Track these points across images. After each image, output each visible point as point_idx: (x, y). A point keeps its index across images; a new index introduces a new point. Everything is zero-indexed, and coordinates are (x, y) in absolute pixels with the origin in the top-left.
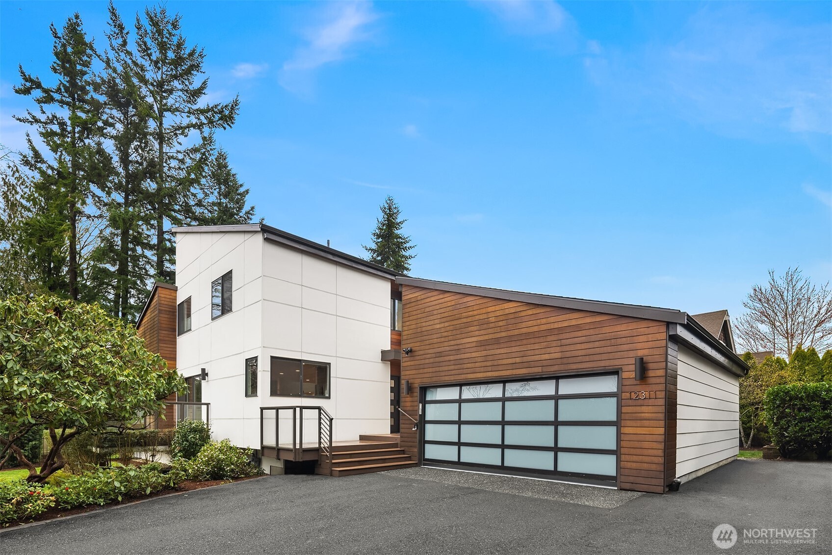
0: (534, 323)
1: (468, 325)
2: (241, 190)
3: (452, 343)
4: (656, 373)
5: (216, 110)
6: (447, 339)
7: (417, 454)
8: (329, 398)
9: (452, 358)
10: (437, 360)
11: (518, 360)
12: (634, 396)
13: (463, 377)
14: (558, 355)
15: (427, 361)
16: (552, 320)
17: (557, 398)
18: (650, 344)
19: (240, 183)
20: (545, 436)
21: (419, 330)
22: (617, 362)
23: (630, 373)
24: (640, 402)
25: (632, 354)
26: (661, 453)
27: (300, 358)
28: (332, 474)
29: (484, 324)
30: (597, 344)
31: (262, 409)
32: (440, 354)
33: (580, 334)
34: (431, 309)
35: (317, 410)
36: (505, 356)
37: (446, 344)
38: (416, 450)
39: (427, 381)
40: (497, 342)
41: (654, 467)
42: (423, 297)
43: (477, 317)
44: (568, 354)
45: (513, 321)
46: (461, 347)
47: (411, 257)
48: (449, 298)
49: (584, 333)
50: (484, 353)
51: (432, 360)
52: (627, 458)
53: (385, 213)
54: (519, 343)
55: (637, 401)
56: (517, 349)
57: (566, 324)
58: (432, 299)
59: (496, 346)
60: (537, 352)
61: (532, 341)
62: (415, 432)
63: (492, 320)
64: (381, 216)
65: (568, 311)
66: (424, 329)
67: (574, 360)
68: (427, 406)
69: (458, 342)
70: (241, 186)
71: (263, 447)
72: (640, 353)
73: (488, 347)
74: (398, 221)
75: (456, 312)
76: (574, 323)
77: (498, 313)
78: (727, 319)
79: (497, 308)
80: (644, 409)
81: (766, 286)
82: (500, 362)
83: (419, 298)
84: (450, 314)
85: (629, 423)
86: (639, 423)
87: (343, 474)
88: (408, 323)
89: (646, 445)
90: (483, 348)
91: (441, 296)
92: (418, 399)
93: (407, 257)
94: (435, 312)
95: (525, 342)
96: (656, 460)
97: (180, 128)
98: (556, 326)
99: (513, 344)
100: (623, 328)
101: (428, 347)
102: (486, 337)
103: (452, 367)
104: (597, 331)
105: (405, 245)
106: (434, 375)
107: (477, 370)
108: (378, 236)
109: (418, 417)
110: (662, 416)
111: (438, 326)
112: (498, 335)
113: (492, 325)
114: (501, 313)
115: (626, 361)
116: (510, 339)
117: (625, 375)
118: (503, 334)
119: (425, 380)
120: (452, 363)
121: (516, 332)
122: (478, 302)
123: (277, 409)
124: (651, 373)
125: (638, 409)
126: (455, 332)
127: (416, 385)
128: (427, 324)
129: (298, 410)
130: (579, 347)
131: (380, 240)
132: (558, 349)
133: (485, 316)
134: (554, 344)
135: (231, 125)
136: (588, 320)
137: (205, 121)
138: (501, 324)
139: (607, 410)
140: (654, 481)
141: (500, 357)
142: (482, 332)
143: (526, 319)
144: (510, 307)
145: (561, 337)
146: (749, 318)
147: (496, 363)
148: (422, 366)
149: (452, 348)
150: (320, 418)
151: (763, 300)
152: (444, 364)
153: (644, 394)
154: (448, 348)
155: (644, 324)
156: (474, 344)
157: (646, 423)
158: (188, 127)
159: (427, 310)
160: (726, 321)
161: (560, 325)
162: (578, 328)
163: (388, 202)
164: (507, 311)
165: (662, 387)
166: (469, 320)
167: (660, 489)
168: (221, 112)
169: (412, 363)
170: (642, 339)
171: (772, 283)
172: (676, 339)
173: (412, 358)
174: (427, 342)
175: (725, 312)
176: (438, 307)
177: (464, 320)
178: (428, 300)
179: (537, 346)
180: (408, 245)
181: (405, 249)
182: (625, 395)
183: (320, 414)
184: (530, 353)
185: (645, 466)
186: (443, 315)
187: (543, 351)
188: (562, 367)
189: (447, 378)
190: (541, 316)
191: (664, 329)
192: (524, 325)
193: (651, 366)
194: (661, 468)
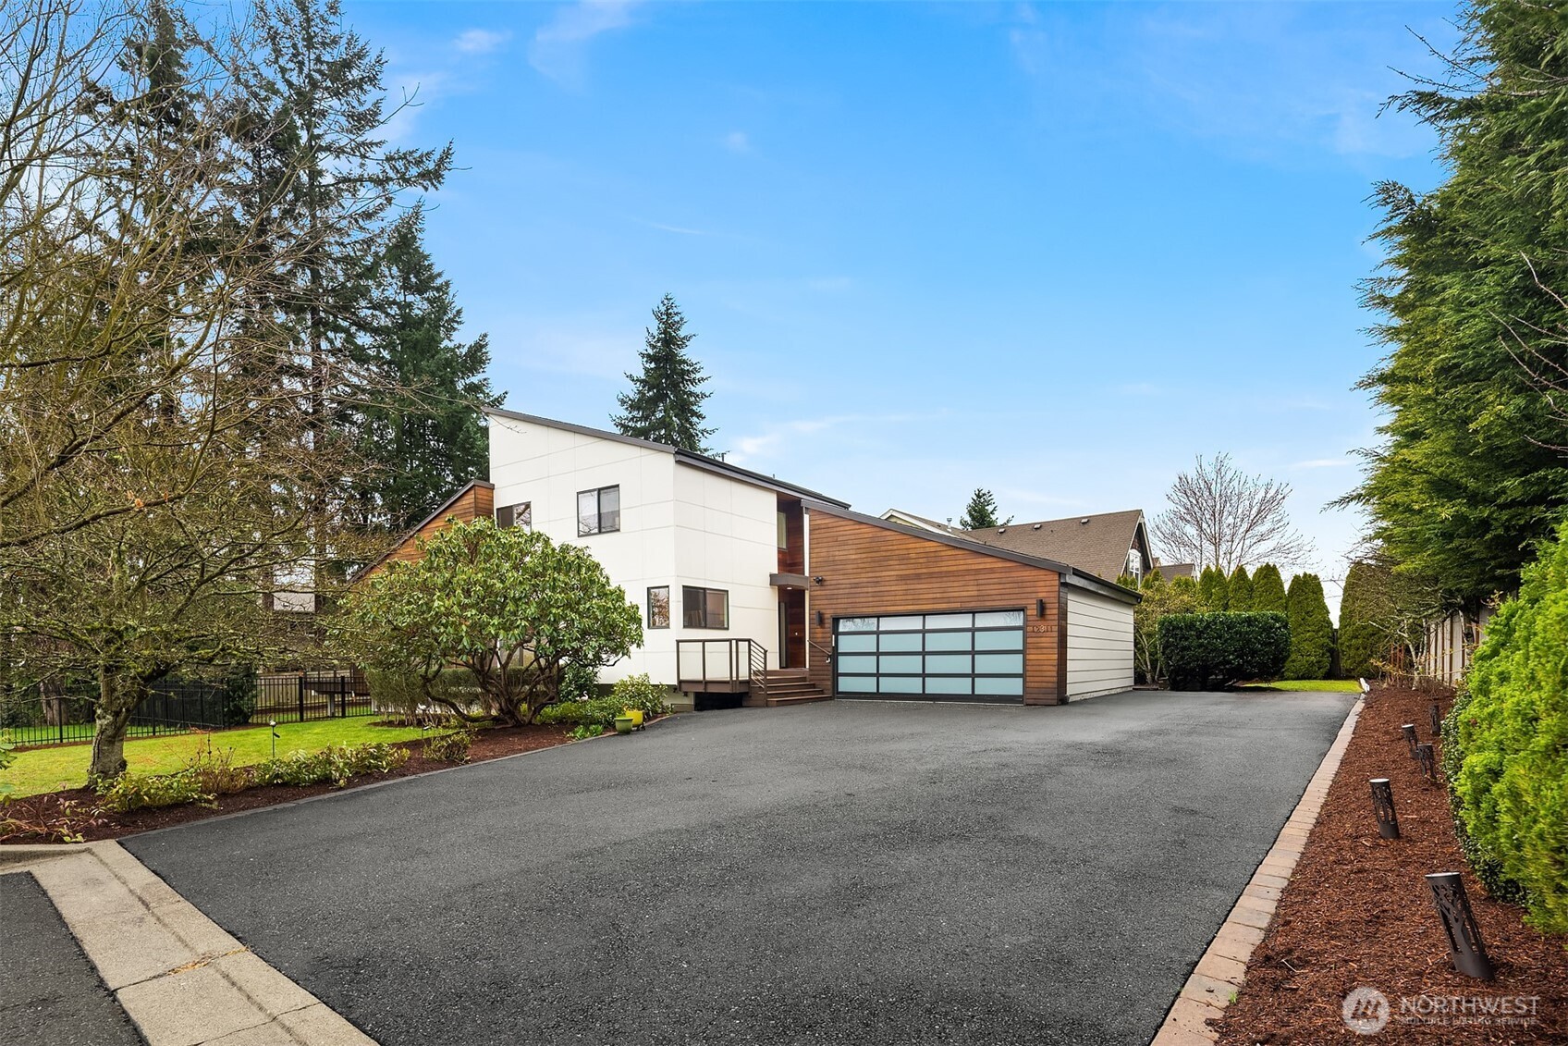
0: (954, 563)
1: (887, 558)
2: (439, 282)
3: (870, 575)
4: (1052, 611)
5: (410, 159)
6: (864, 571)
7: (830, 687)
8: (728, 629)
9: (870, 590)
10: (853, 591)
11: (938, 595)
12: (1036, 630)
13: (883, 609)
14: (975, 593)
15: (841, 591)
16: (969, 561)
17: (973, 630)
18: (1047, 589)
19: (436, 270)
20: (963, 664)
21: (831, 559)
22: (1024, 602)
23: (1033, 611)
24: (1038, 635)
25: (1034, 596)
26: (1055, 674)
27: (704, 586)
28: (767, 705)
29: (904, 559)
30: (1008, 586)
31: (678, 642)
32: (856, 585)
33: (993, 576)
34: (845, 538)
35: (747, 643)
36: (925, 591)
37: (863, 575)
38: (829, 683)
39: (840, 612)
40: (918, 577)
41: (1050, 685)
42: (835, 524)
43: (897, 552)
44: (984, 593)
45: (933, 559)
46: (879, 579)
47: (704, 396)
48: (865, 529)
49: (997, 575)
50: (905, 587)
51: (847, 591)
52: (1032, 679)
53: (660, 320)
54: (939, 580)
55: (1038, 634)
56: (938, 585)
57: (981, 566)
58: (847, 528)
59: (916, 581)
60: (956, 589)
61: (952, 579)
62: (827, 665)
63: (913, 556)
64: (655, 325)
65: (980, 555)
66: (836, 558)
67: (989, 598)
68: (840, 637)
69: (878, 574)
70: (439, 275)
71: (680, 682)
72: (1041, 595)
73: (908, 582)
74: (682, 333)
75: (874, 544)
76: (988, 566)
77: (918, 551)
78: (1142, 522)
79: (918, 545)
80: (1043, 640)
81: (1192, 474)
82: (921, 597)
83: (830, 525)
84: (868, 545)
85: (1032, 651)
86: (1039, 651)
87: (780, 704)
88: (816, 550)
89: (1045, 668)
90: (904, 582)
91: (857, 527)
92: (830, 630)
93: (698, 396)
94: (850, 542)
95: (945, 579)
96: (1051, 679)
97: (345, 180)
98: (973, 567)
99: (934, 580)
100: (1028, 574)
101: (841, 577)
102: (907, 572)
103: (871, 599)
104: (1008, 575)
105: (693, 376)
106: (850, 605)
107: (898, 603)
108: (650, 358)
109: (830, 649)
110: (1056, 645)
111: (854, 557)
112: (918, 571)
113: (913, 561)
114: (922, 550)
115: (1030, 601)
116: (931, 575)
117: (1029, 612)
118: (924, 571)
119: (839, 611)
120: (870, 595)
121: (936, 570)
122: (898, 537)
123: (704, 641)
124: (1048, 612)
125: (1039, 640)
126: (873, 565)
127: (828, 616)
128: (841, 553)
129: (734, 642)
130: (992, 587)
131: (653, 365)
132: (975, 588)
133: (905, 552)
134: (972, 583)
135: (438, 185)
136: (1000, 565)
137: (392, 174)
138: (921, 561)
139: (1015, 641)
140: (1050, 696)
141: (921, 591)
142: (902, 567)
143: (946, 558)
144: (930, 546)
145: (977, 577)
146: (1172, 516)
147: (916, 597)
148: (835, 597)
149: (870, 580)
150: (750, 649)
151: (1189, 493)
152: (861, 595)
153: (1043, 628)
154: (865, 580)
155: (1043, 572)
156: (894, 578)
157: (1045, 651)
158: (361, 179)
159: (840, 538)
160: (1140, 524)
161: (977, 567)
162: (992, 571)
163: (666, 302)
164: (928, 550)
165: (1056, 623)
166: (889, 553)
167: (1055, 702)
168: (419, 162)
169: (823, 593)
170: (1042, 584)
171: (1200, 470)
172: (1065, 585)
173: (823, 588)
174: (842, 572)
175: (1139, 513)
176: (853, 537)
177: (884, 554)
178: (841, 528)
179: (956, 584)
180: (698, 376)
181: (693, 382)
182: (1030, 629)
183: (750, 645)
184: (950, 589)
185: (1044, 685)
186: (859, 546)
187: (962, 589)
188: (979, 604)
189: (864, 610)
190: (960, 557)
191: (1057, 577)
192: (944, 564)
193: (1048, 606)
194: (1055, 685)
